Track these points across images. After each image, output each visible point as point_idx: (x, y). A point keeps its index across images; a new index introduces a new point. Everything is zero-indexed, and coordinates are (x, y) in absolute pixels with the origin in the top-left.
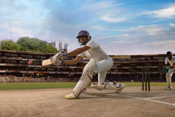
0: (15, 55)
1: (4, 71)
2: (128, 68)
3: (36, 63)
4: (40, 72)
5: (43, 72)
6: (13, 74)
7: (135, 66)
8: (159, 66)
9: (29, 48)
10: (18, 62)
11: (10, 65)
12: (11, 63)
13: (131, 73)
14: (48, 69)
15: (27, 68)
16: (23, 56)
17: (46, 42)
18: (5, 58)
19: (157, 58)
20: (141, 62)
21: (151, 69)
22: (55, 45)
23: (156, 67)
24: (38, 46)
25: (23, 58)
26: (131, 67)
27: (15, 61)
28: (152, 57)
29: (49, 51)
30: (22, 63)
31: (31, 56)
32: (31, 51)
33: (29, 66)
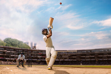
0: (2, 49)
2: (76, 57)
3: (16, 54)
6: (1, 60)
7: (80, 56)
8: (95, 55)
9: (11, 45)
10: (4, 53)
13: (77, 60)
15: (10, 57)
16: (8, 49)
17: (22, 42)
19: (94, 51)
20: (84, 54)
21: (90, 57)
22: (28, 44)
23: (93, 56)
24: (17, 44)
25: (7, 50)
26: (77, 57)
27: (2, 52)
28: (91, 51)
29: (24, 47)
30: (6, 54)
31: (13, 50)
32: (13, 47)
33: (11, 55)
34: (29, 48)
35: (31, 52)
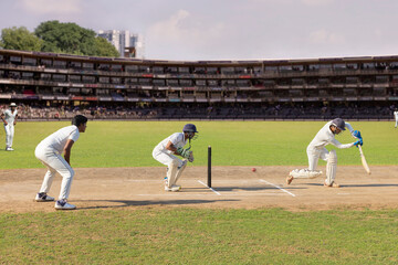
0: (30, 61)
1: (9, 96)
2: (259, 88)
3: (72, 77)
4: (82, 98)
5: (88, 98)
6: (27, 102)
9: (58, 46)
10: (37, 75)
11: (21, 82)
12: (22, 78)
13: (264, 100)
14: (97, 91)
15: (54, 89)
16: (47, 62)
17: (92, 33)
18: (11, 67)
19: (317, 67)
20: (285, 76)
21: (304, 90)
22: (111, 39)
24: (77, 40)
25: (47, 66)
28: (306, 64)
29: (98, 53)
30: (44, 79)
31: (64, 63)
32: (64, 53)
33: (60, 85)
34: (116, 53)
35: (120, 71)
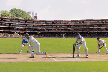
1: (2, 31)
2: (70, 28)
3: (20, 25)
4: (22, 31)
5: (24, 31)
6: (7, 32)
9: (16, 16)
10: (10, 24)
11: (6, 26)
12: (6, 25)
14: (26, 29)
15: (15, 28)
16: (13, 20)
17: (25, 12)
18: (3, 22)
19: (86, 22)
20: (77, 25)
21: (83, 29)
22: (30, 14)
23: (85, 28)
24: (21, 14)
25: (13, 22)
26: (72, 28)
27: (9, 24)
28: (83, 21)
29: (27, 18)
31: (17, 21)
32: (17, 18)
33: (16, 27)
34: (31, 18)
35: (32, 23)
